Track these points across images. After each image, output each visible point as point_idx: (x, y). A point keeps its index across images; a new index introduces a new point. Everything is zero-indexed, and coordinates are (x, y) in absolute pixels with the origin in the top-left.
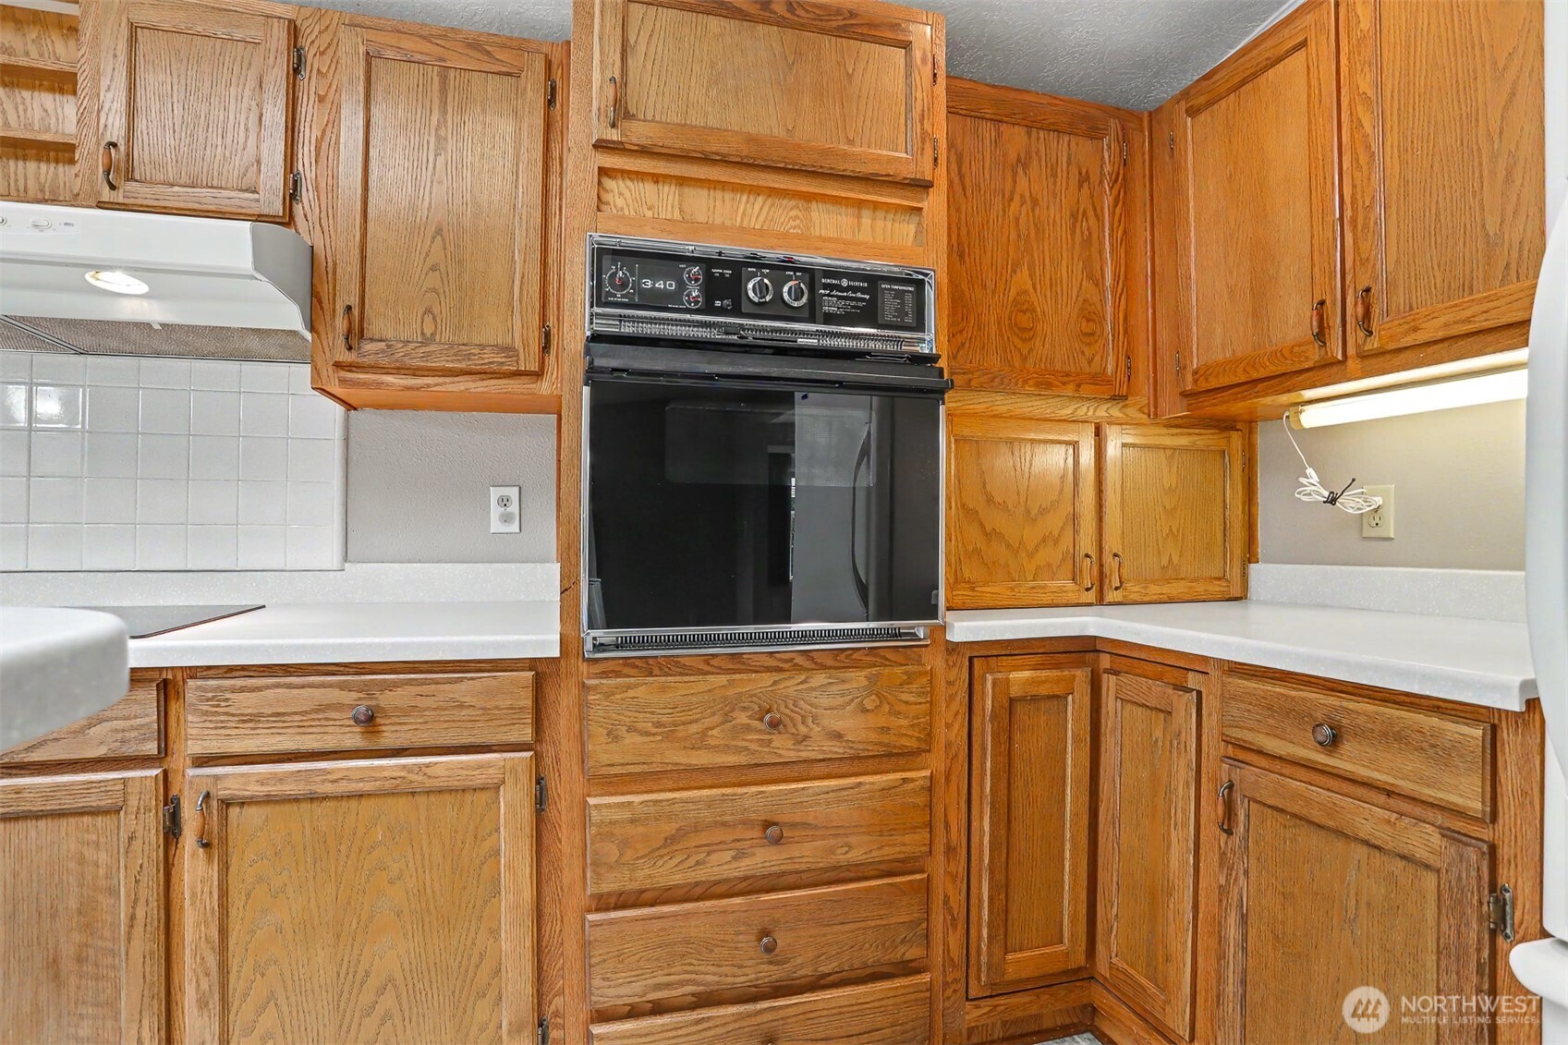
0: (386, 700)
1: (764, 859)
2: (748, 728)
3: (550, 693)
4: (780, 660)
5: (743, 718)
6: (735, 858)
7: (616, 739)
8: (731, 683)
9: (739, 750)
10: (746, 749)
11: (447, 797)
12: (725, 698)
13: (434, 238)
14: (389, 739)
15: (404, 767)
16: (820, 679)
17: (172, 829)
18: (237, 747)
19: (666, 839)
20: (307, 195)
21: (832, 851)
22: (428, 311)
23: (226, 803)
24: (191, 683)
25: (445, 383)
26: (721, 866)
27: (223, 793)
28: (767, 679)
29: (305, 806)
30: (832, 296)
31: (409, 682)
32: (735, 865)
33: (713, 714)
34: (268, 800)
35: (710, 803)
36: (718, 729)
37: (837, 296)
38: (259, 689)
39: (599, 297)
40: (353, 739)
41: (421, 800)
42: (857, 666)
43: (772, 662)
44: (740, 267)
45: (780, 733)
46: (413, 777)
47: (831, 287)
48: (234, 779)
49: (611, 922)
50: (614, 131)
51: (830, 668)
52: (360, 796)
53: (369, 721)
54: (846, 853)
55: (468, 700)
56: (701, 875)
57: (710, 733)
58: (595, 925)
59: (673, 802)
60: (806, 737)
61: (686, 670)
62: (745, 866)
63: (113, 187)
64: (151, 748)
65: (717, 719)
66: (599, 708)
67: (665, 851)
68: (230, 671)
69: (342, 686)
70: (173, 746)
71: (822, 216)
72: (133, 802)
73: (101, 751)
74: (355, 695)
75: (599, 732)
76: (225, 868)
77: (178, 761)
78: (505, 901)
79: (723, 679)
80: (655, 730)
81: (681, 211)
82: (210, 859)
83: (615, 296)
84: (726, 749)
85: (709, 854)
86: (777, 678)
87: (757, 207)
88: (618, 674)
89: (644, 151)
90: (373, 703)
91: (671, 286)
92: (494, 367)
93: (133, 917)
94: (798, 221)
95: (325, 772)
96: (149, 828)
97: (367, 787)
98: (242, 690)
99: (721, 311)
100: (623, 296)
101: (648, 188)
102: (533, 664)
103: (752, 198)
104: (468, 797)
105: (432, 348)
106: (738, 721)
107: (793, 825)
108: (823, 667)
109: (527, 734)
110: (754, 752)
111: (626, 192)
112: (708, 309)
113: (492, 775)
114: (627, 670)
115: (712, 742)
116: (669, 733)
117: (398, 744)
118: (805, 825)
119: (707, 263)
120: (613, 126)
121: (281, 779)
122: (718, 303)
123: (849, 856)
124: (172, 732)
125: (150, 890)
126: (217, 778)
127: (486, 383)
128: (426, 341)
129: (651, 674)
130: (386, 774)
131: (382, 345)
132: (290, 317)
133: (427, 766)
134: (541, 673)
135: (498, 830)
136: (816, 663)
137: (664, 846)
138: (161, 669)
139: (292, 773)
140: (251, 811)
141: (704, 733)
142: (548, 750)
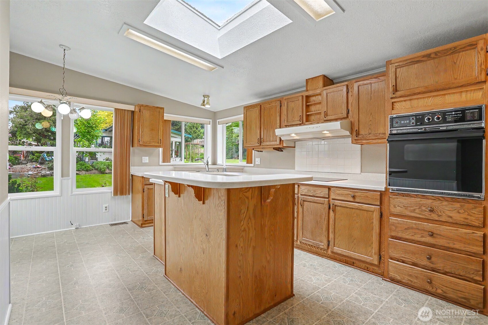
0: (356, 194)
1: (428, 239)
2: (425, 211)
3: (383, 198)
4: (436, 198)
5: (424, 208)
6: (421, 237)
7: (395, 207)
8: (421, 201)
9: (423, 215)
10: (425, 215)
11: (365, 211)
12: (420, 203)
13: (370, 115)
14: (357, 200)
15: (359, 205)
16: (445, 203)
17: (329, 208)
18: (337, 198)
19: (405, 229)
20: (350, 112)
21: (449, 243)
22: (370, 129)
23: (336, 206)
24: (332, 188)
25: (373, 141)
26: (417, 238)
27: (335, 204)
28: (430, 201)
29: (345, 208)
30: (450, 117)
31: (360, 192)
32: (421, 238)
33: (417, 206)
34: (341, 206)
35: (416, 224)
36: (418, 209)
37: (451, 117)
38: (339, 190)
39: (392, 125)
40: (352, 199)
41: (361, 211)
42: (458, 202)
43: (433, 198)
44: (423, 115)
45: (434, 213)
46: (360, 207)
47: (449, 115)
48: (337, 203)
49: (393, 241)
50: (394, 95)
51: (449, 201)
52: (353, 208)
53: (354, 197)
54: (453, 245)
55: (369, 196)
56: (413, 238)
57: (416, 210)
58: (390, 240)
59: (407, 222)
60: (441, 216)
61: (411, 197)
62: (423, 239)
63: (325, 118)
64: (327, 196)
65: (417, 207)
66: (392, 201)
67: (404, 231)
68: (337, 187)
69: (350, 191)
70: (330, 197)
71: (449, 98)
72: (325, 203)
73: (322, 196)
74: (352, 193)
75: (392, 206)
76: (335, 215)
77: (331, 199)
78: (374, 231)
79: (419, 199)
80: (403, 207)
81: (411, 106)
82: (333, 213)
83: (396, 125)
84: (420, 214)
85: (415, 234)
86: (433, 201)
87: (430, 100)
88: (397, 196)
89: (401, 97)
90: (354, 194)
91: (408, 122)
92: (382, 137)
93: (325, 218)
94: (442, 101)
95: (348, 204)
96: (327, 207)
97: (354, 207)
98: (338, 190)
99: (419, 125)
100: (397, 125)
101: (404, 103)
102: (380, 191)
103: (428, 99)
104: (369, 212)
105: (370, 135)
106: (423, 209)
107: (437, 234)
108: (447, 201)
109: (379, 204)
110: (426, 216)
111: (399, 105)
112: (416, 125)
113: (372, 209)
114: (398, 195)
115: (416, 212)
116: (406, 208)
117: (358, 201)
118: (440, 235)
119: (416, 116)
120: (394, 94)
121: (342, 204)
122: (418, 124)
123: (453, 246)
124: (330, 195)
125: (327, 215)
126: (335, 202)
127: (381, 140)
128: (370, 134)
129: (404, 196)
130: (356, 206)
131: (362, 136)
132: (348, 133)
133: (362, 206)
134: (382, 194)
135: (373, 219)
136: (445, 200)
137: (404, 230)
138: (329, 186)
139: (344, 203)
140: (338, 207)
141: (415, 210)
142: (383, 207)
